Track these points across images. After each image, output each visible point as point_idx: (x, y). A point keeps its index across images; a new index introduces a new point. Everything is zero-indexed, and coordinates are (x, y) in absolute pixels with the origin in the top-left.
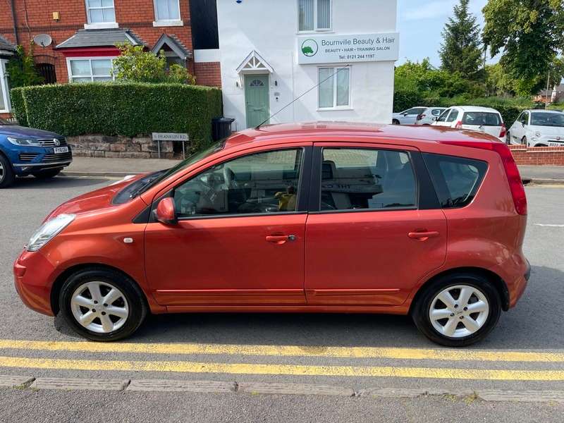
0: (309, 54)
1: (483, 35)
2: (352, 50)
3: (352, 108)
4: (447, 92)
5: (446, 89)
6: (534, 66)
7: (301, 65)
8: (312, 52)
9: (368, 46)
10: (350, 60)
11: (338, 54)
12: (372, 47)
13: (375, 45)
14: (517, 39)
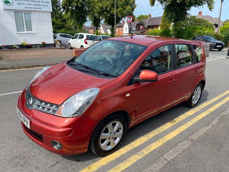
0: (9, 4)
1: (62, 5)
2: (30, 4)
3: (34, 32)
4: (57, 27)
5: (56, 26)
6: (82, 19)
7: (4, 9)
8: (10, 3)
9: (38, 4)
10: (30, 9)
11: (24, 6)
12: (40, 4)
13: (41, 4)
14: (74, 8)
